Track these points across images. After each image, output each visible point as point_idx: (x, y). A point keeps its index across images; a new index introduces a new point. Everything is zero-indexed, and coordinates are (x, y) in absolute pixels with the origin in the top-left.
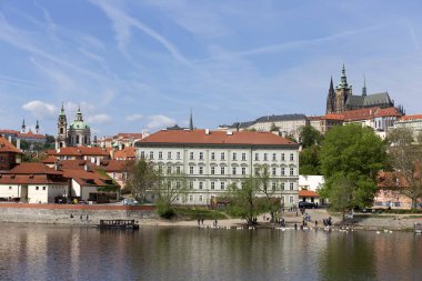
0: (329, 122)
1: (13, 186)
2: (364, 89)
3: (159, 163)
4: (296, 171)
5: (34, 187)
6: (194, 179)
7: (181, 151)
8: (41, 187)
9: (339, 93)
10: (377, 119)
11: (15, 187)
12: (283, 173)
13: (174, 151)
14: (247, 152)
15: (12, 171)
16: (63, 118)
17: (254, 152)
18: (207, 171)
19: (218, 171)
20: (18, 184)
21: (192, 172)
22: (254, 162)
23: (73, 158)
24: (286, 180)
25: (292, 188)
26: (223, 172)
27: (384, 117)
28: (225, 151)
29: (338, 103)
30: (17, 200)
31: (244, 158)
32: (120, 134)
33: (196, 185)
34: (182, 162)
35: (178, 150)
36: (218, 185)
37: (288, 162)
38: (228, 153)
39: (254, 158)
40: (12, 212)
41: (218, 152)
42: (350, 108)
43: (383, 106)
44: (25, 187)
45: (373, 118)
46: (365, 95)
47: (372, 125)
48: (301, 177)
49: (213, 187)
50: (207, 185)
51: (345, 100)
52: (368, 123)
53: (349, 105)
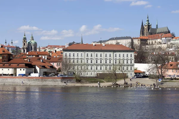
0: (142, 40)
1: (10, 69)
2: (157, 26)
3: (73, 58)
4: (133, 62)
5: (20, 69)
6: (89, 65)
7: (83, 53)
8: (22, 69)
9: (146, 27)
10: (163, 39)
11: (11, 69)
12: (127, 62)
14: (112, 53)
15: (9, 62)
16: (25, 39)
17: (115, 53)
18: (94, 62)
19: (99, 62)
20: (12, 68)
21: (87, 62)
22: (115, 58)
23: (34, 56)
24: (129, 65)
25: (131, 69)
26: (101, 62)
27: (166, 38)
28: (102, 53)
29: (145, 31)
30: (12, 75)
31: (110, 56)
32: (49, 46)
33: (89, 68)
34: (83, 58)
35: (81, 53)
36: (99, 68)
37: (129, 58)
38: (104, 54)
39: (115, 56)
40: (10, 80)
41: (99, 54)
42: (151, 34)
43: (166, 33)
44: (15, 69)
45: (161, 38)
46: (157, 28)
47: (161, 41)
48: (135, 64)
49: (97, 69)
50: (94, 68)
51: (148, 30)
52: (159, 40)
53: (150, 33)
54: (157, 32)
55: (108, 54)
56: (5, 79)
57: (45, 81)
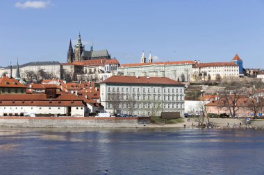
0: (76, 67)
2: (92, 48)
4: (183, 98)
5: (75, 108)
7: (128, 87)
8: (80, 108)
9: (77, 49)
10: (106, 66)
12: (177, 99)
13: (125, 87)
14: (160, 88)
15: (57, 99)
17: (164, 88)
20: (65, 106)
21: (133, 99)
24: (179, 102)
25: (181, 107)
27: (110, 64)
28: (150, 87)
29: (76, 55)
30: (65, 115)
31: (159, 91)
33: (136, 105)
37: (179, 93)
38: (152, 89)
41: (146, 88)
42: (85, 58)
43: (107, 58)
44: (69, 108)
45: (103, 65)
46: (92, 51)
47: (103, 69)
51: (81, 53)
52: (100, 68)
53: (83, 57)
54: (92, 56)
55: (157, 88)
56: (63, 120)
57: (119, 122)
